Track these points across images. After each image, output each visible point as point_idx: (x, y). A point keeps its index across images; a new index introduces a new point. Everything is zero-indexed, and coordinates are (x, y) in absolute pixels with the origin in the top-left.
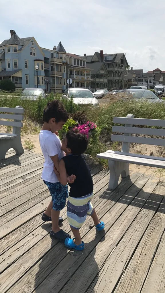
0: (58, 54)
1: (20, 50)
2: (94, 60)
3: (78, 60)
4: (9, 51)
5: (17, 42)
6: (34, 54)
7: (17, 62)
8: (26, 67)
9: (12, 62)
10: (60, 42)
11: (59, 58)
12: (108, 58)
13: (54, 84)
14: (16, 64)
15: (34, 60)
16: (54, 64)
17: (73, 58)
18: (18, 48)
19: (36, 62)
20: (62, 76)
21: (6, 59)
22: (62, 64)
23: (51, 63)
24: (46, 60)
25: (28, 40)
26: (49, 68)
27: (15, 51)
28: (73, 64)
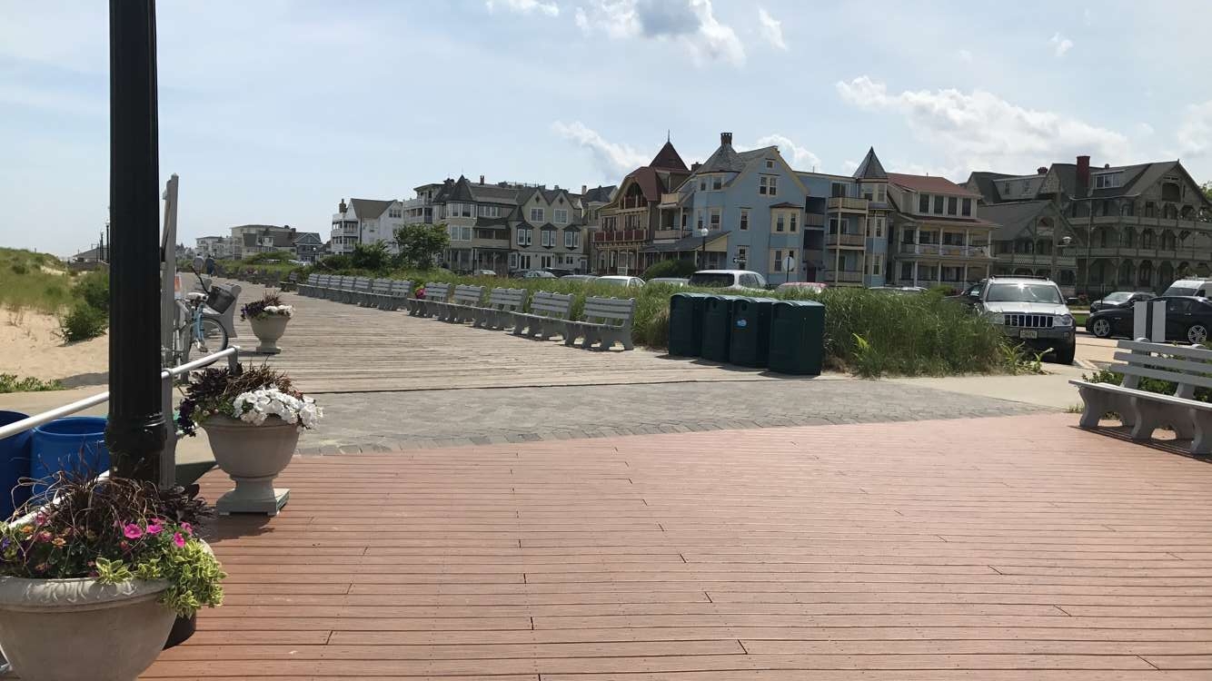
0: (860, 186)
1: (727, 184)
2: (1049, 191)
3: (939, 199)
4: (703, 187)
5: (724, 163)
6: (773, 191)
7: (720, 214)
8: (744, 225)
9: (707, 214)
10: (872, 151)
11: (863, 196)
12: (1107, 182)
13: (835, 270)
14: (715, 219)
15: (772, 207)
16: (837, 213)
17: (917, 193)
18: (724, 178)
19: (774, 210)
20: (864, 248)
21: (695, 207)
22: (866, 212)
23: (830, 211)
24: (813, 205)
25: (759, 156)
26: (822, 227)
27: (717, 186)
28: (916, 210)
